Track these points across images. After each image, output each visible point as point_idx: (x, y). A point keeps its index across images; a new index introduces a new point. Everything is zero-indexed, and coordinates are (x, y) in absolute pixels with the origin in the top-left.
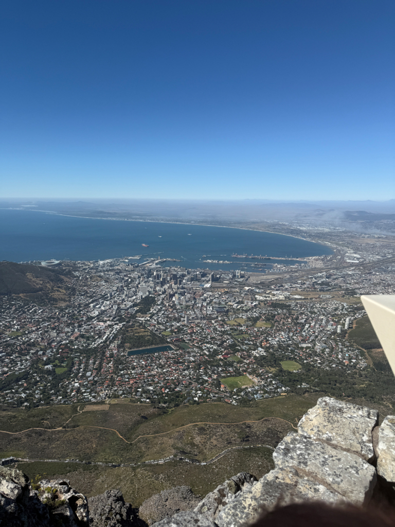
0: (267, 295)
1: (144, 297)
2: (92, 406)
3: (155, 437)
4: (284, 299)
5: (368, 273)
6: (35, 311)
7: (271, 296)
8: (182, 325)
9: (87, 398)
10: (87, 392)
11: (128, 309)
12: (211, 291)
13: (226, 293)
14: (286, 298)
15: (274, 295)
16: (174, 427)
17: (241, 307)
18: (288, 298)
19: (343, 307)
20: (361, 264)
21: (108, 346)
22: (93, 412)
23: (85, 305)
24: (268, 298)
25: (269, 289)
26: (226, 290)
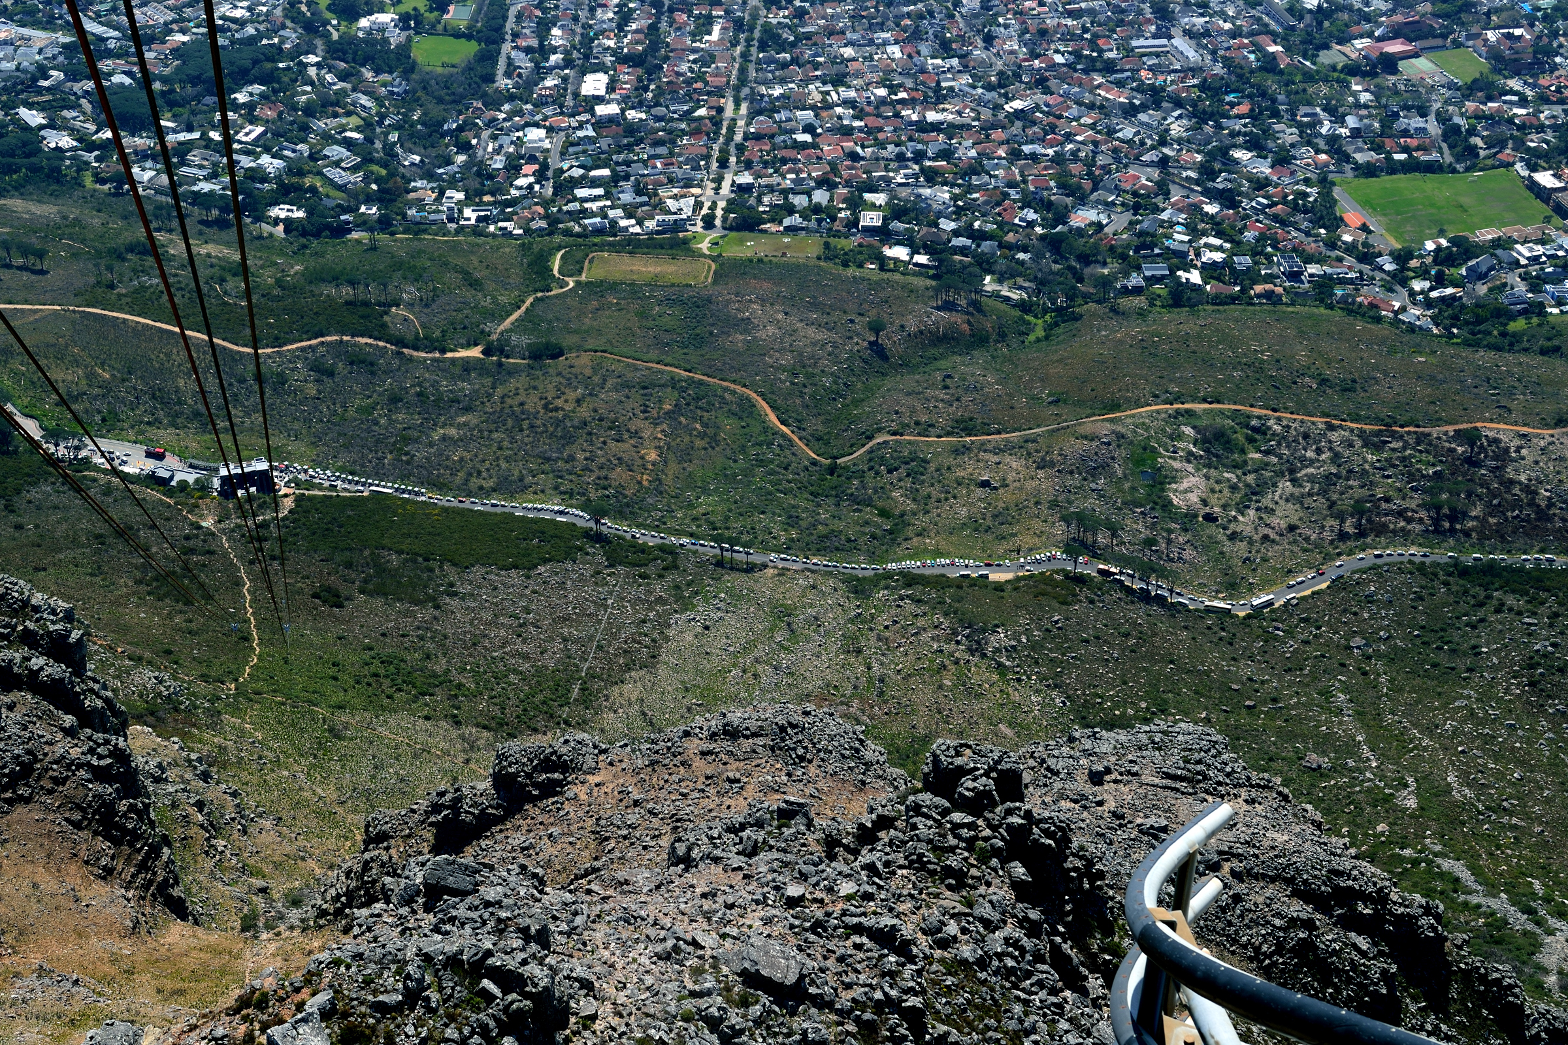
2: (626, 257)
3: (957, 451)
9: (593, 215)
10: (594, 183)
16: (1064, 410)
22: (634, 290)
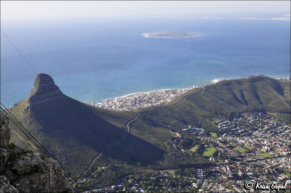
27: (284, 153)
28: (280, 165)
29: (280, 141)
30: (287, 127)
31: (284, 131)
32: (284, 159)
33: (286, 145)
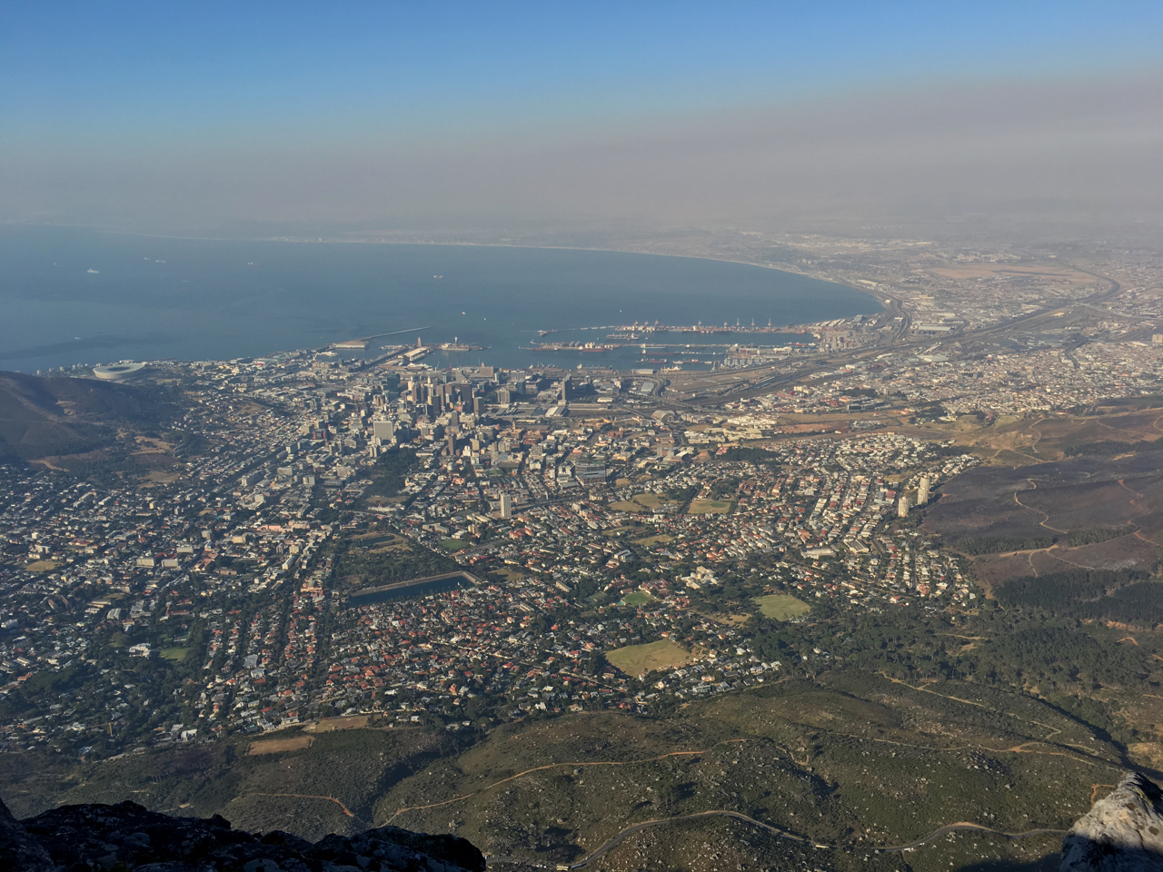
0: (715, 430)
1: (384, 450)
2: (267, 742)
4: (760, 437)
5: (976, 358)
6: (89, 504)
7: (725, 431)
8: (493, 521)
9: (250, 723)
10: (252, 709)
11: (344, 483)
12: (567, 427)
13: (607, 428)
14: (764, 433)
15: (733, 428)
17: (647, 465)
18: (771, 433)
19: (912, 449)
20: (958, 333)
21: (299, 584)
22: (270, 757)
23: (225, 479)
24: (717, 439)
25: (720, 414)
26: (607, 421)
27: (90, 551)
28: (83, 579)
29: (72, 523)
30: (84, 487)
31: (77, 498)
32: (92, 564)
33: (89, 529)
